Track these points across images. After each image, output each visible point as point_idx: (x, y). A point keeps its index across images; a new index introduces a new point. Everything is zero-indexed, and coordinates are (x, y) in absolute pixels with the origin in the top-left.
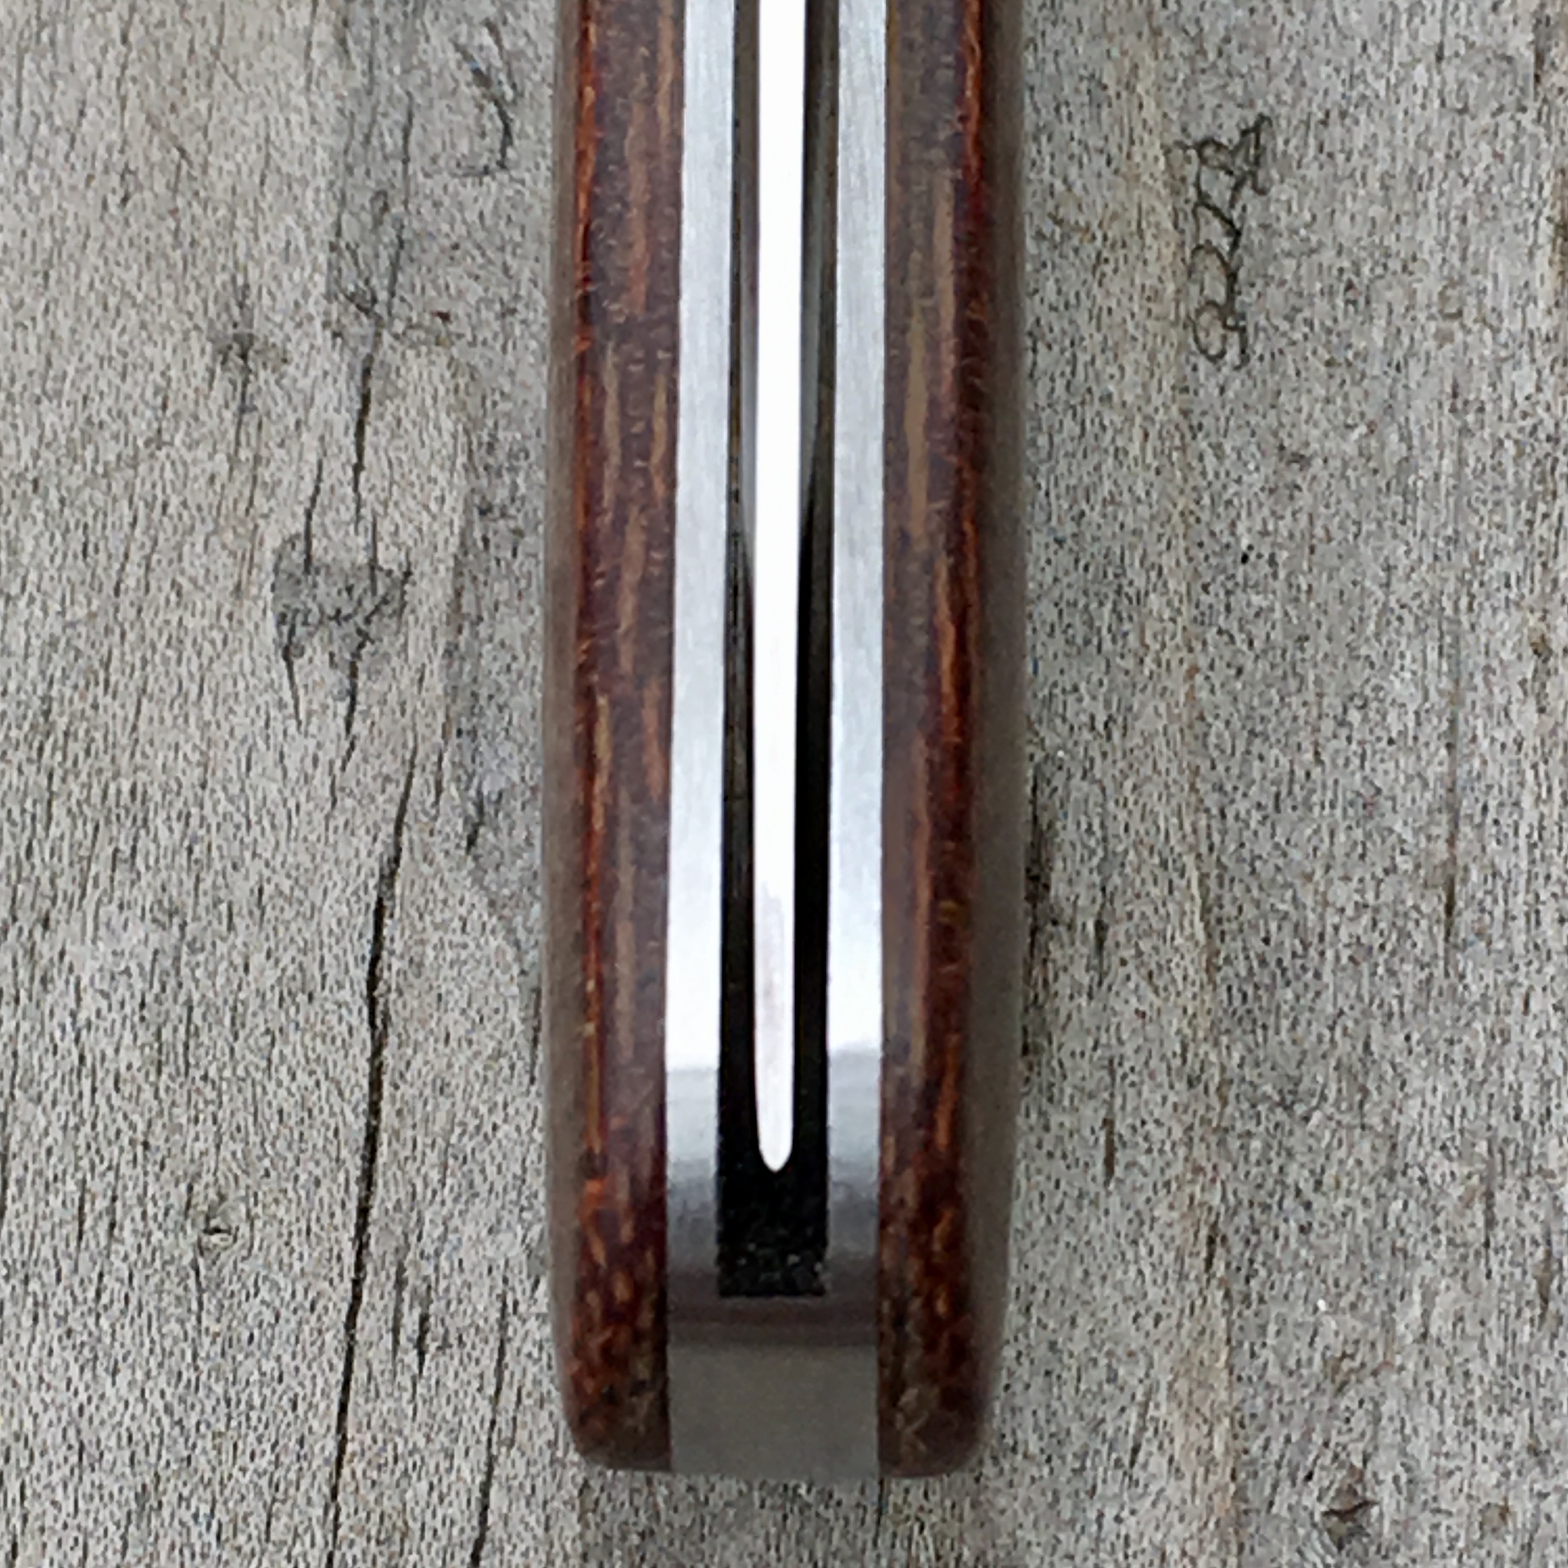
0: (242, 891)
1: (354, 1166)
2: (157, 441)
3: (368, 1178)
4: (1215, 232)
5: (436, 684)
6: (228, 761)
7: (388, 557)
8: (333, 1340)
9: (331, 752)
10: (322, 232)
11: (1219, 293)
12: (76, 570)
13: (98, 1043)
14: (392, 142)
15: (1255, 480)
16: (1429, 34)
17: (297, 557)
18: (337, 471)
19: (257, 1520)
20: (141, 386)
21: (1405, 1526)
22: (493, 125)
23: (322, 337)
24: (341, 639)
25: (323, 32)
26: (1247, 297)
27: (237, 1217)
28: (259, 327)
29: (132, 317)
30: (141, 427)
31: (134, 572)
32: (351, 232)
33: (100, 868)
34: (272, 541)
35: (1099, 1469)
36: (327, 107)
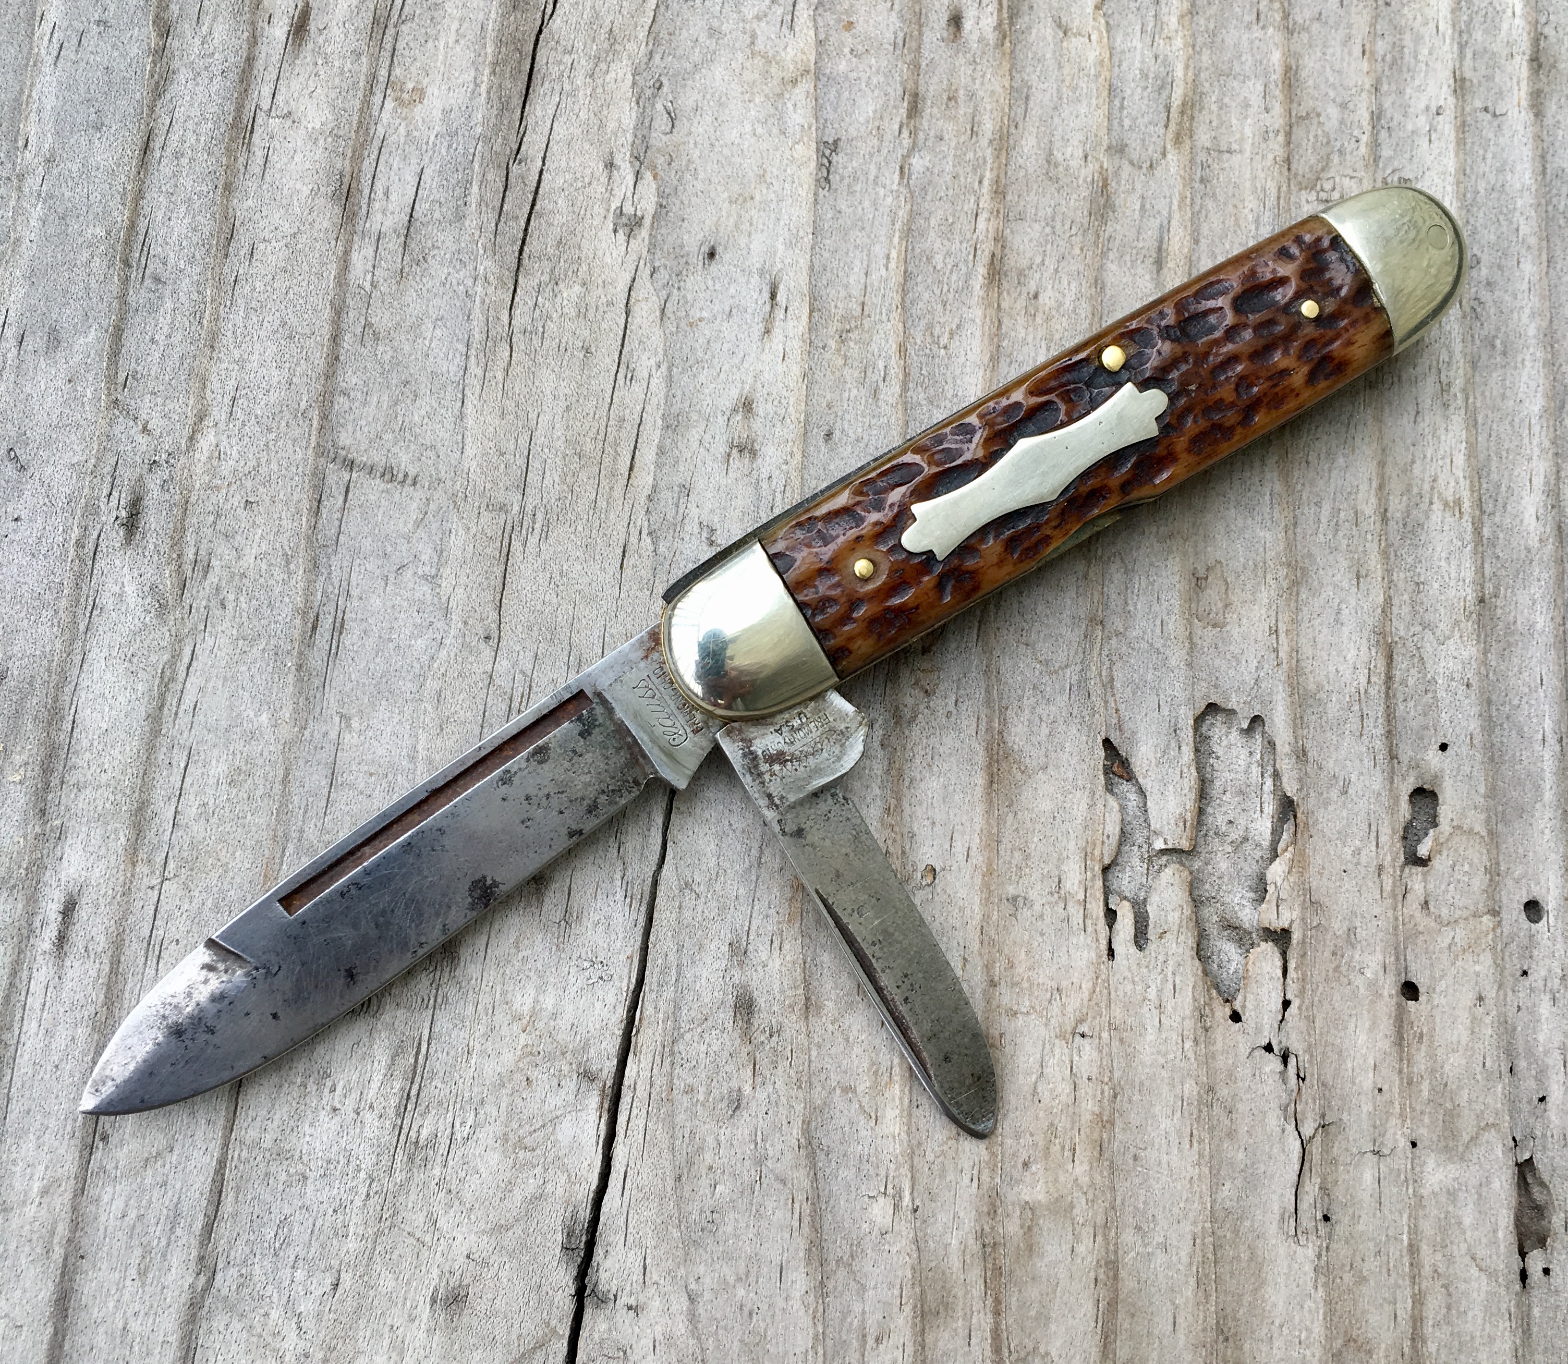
1: (620, 342)
2: (590, 184)
3: (622, 345)
4: (825, 161)
7: (639, 213)
8: (612, 378)
9: (622, 254)
11: (825, 174)
13: (566, 310)
14: (647, 124)
15: (829, 216)
17: (618, 211)
18: (629, 194)
19: (591, 415)
20: (588, 172)
21: (840, 440)
23: (629, 165)
24: (627, 230)
26: (831, 177)
27: (593, 349)
28: (615, 162)
29: (587, 156)
30: (587, 180)
33: (570, 273)
34: (613, 207)
35: (775, 421)
36: (634, 115)
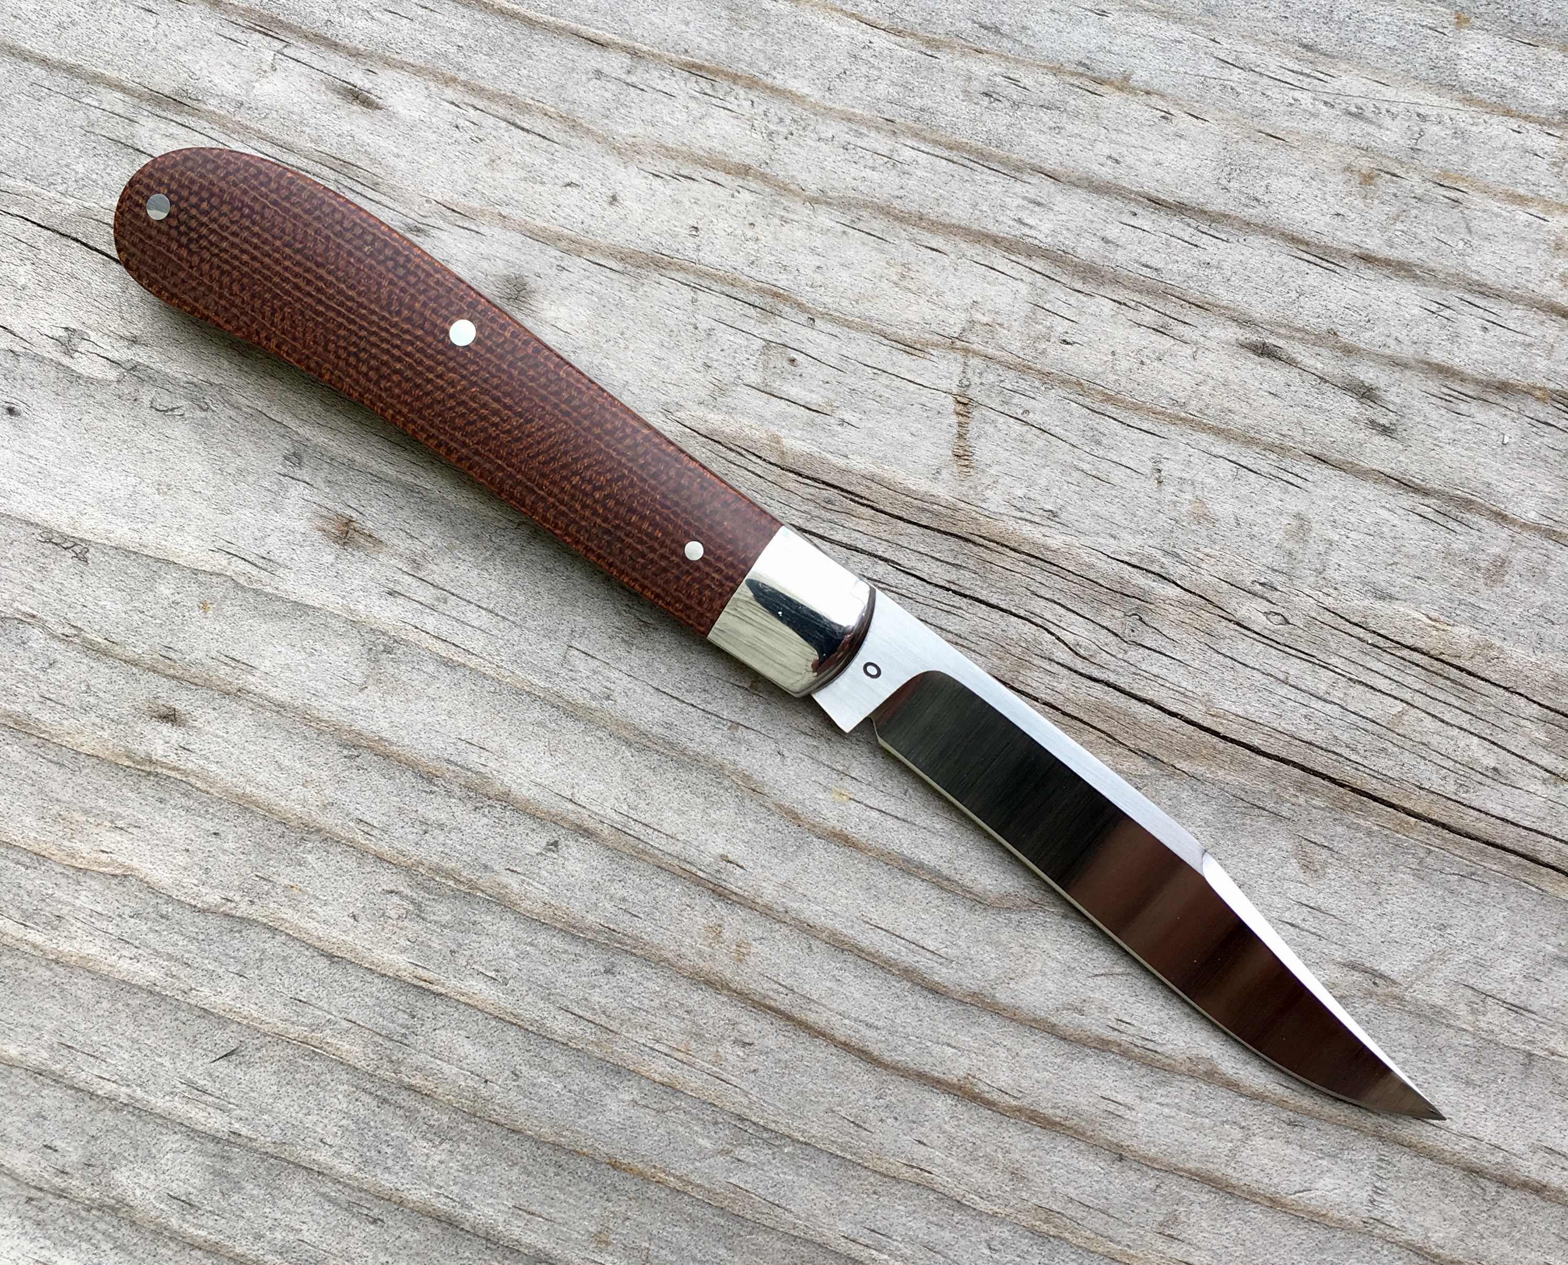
0: (21, 303)
5: (46, 355)
6: (49, 310)
10: (152, 365)
12: (103, 294)
16: (90, 606)
22: (161, 408)
25: (195, 380)
31: (97, 304)
32: (149, 371)
